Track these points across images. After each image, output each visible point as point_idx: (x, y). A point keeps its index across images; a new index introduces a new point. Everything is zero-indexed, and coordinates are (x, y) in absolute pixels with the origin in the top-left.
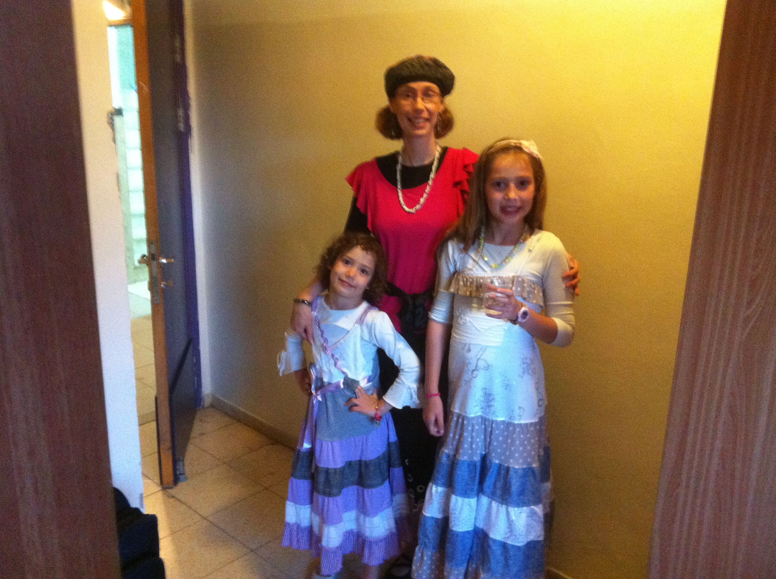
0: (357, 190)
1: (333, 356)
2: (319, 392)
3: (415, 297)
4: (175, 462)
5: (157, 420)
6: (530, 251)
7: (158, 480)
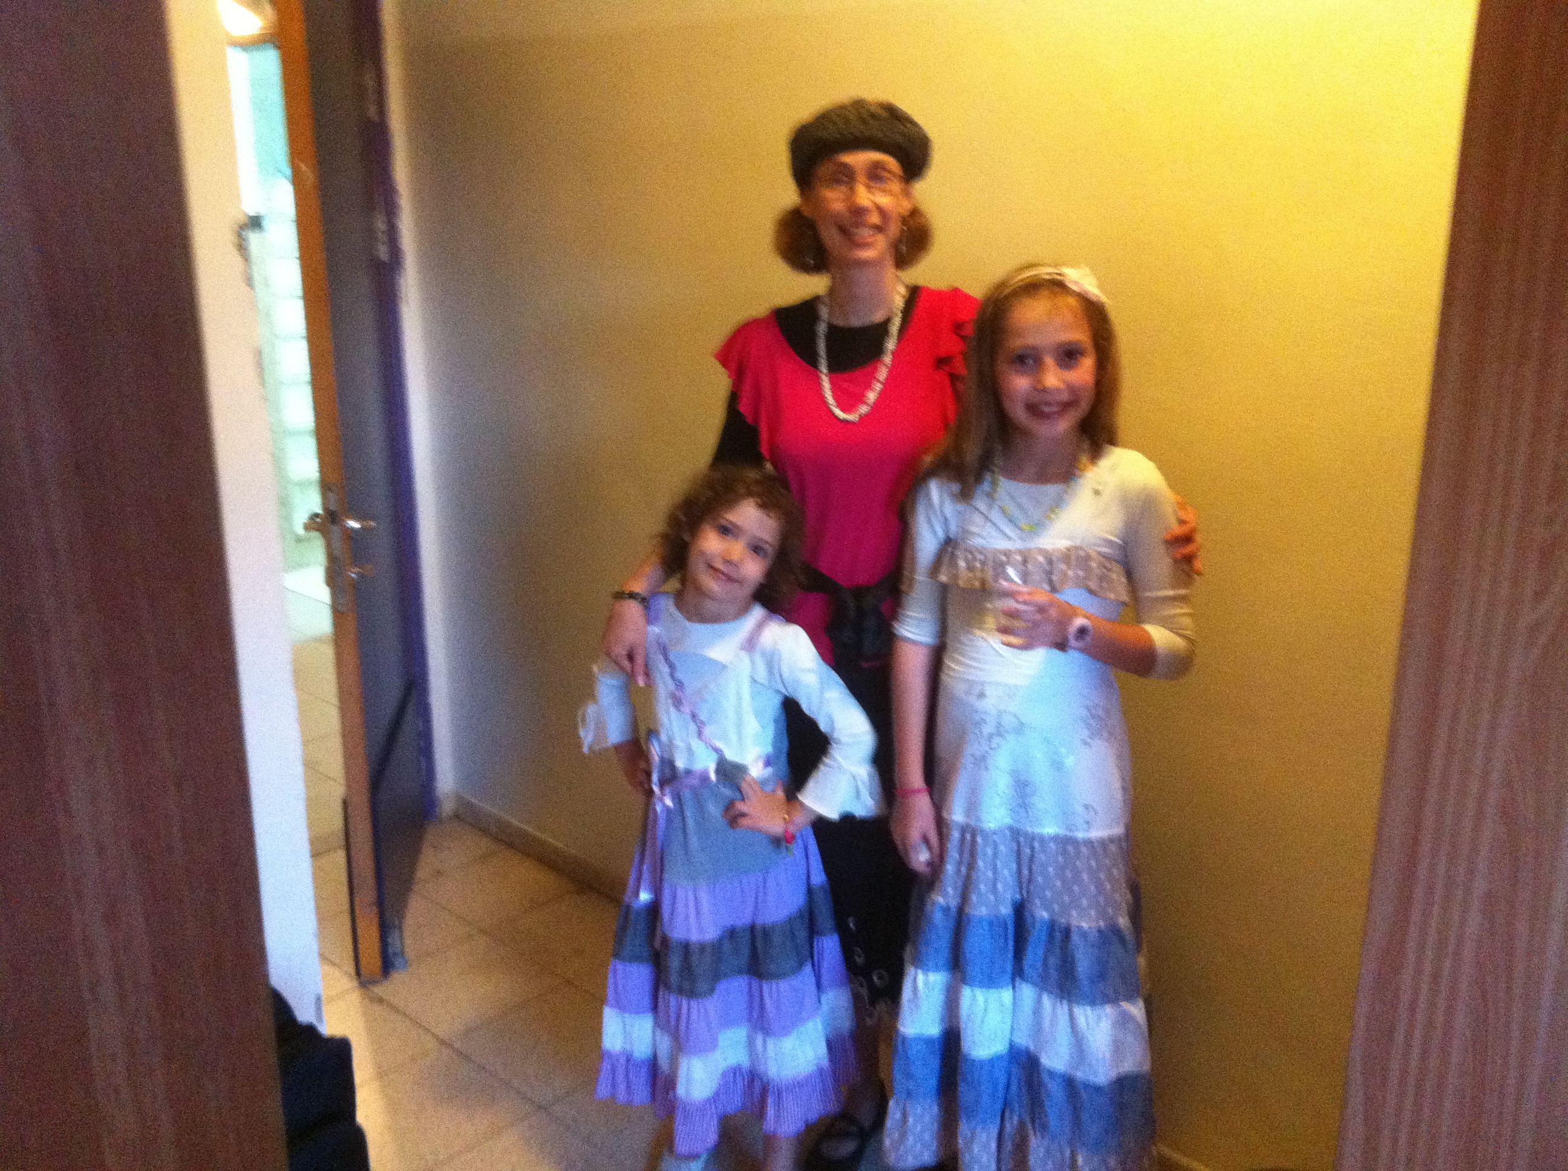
1: (694, 716)
2: (667, 790)
3: (859, 593)
4: (385, 929)
5: (348, 848)
6: (1097, 493)
7: (350, 968)
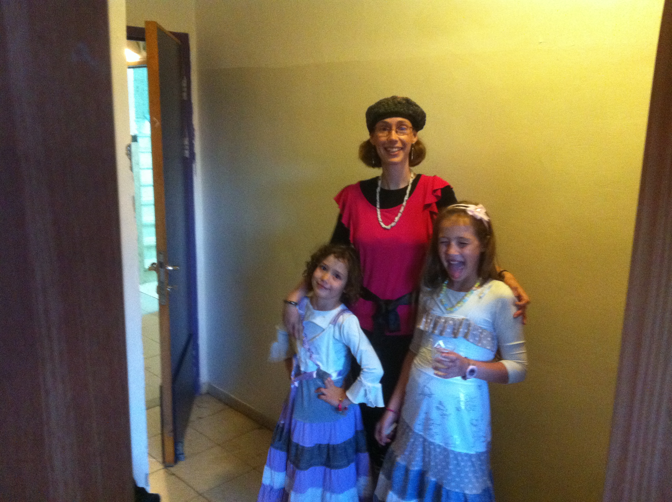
0: (343, 208)
1: (309, 349)
2: (297, 379)
3: (387, 302)
4: (176, 443)
